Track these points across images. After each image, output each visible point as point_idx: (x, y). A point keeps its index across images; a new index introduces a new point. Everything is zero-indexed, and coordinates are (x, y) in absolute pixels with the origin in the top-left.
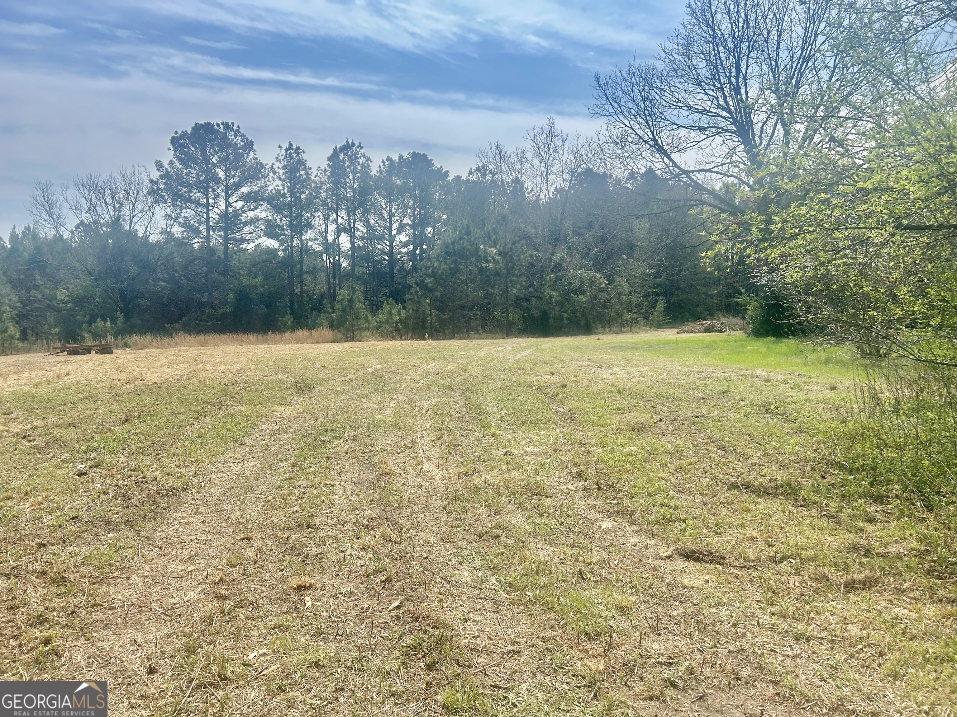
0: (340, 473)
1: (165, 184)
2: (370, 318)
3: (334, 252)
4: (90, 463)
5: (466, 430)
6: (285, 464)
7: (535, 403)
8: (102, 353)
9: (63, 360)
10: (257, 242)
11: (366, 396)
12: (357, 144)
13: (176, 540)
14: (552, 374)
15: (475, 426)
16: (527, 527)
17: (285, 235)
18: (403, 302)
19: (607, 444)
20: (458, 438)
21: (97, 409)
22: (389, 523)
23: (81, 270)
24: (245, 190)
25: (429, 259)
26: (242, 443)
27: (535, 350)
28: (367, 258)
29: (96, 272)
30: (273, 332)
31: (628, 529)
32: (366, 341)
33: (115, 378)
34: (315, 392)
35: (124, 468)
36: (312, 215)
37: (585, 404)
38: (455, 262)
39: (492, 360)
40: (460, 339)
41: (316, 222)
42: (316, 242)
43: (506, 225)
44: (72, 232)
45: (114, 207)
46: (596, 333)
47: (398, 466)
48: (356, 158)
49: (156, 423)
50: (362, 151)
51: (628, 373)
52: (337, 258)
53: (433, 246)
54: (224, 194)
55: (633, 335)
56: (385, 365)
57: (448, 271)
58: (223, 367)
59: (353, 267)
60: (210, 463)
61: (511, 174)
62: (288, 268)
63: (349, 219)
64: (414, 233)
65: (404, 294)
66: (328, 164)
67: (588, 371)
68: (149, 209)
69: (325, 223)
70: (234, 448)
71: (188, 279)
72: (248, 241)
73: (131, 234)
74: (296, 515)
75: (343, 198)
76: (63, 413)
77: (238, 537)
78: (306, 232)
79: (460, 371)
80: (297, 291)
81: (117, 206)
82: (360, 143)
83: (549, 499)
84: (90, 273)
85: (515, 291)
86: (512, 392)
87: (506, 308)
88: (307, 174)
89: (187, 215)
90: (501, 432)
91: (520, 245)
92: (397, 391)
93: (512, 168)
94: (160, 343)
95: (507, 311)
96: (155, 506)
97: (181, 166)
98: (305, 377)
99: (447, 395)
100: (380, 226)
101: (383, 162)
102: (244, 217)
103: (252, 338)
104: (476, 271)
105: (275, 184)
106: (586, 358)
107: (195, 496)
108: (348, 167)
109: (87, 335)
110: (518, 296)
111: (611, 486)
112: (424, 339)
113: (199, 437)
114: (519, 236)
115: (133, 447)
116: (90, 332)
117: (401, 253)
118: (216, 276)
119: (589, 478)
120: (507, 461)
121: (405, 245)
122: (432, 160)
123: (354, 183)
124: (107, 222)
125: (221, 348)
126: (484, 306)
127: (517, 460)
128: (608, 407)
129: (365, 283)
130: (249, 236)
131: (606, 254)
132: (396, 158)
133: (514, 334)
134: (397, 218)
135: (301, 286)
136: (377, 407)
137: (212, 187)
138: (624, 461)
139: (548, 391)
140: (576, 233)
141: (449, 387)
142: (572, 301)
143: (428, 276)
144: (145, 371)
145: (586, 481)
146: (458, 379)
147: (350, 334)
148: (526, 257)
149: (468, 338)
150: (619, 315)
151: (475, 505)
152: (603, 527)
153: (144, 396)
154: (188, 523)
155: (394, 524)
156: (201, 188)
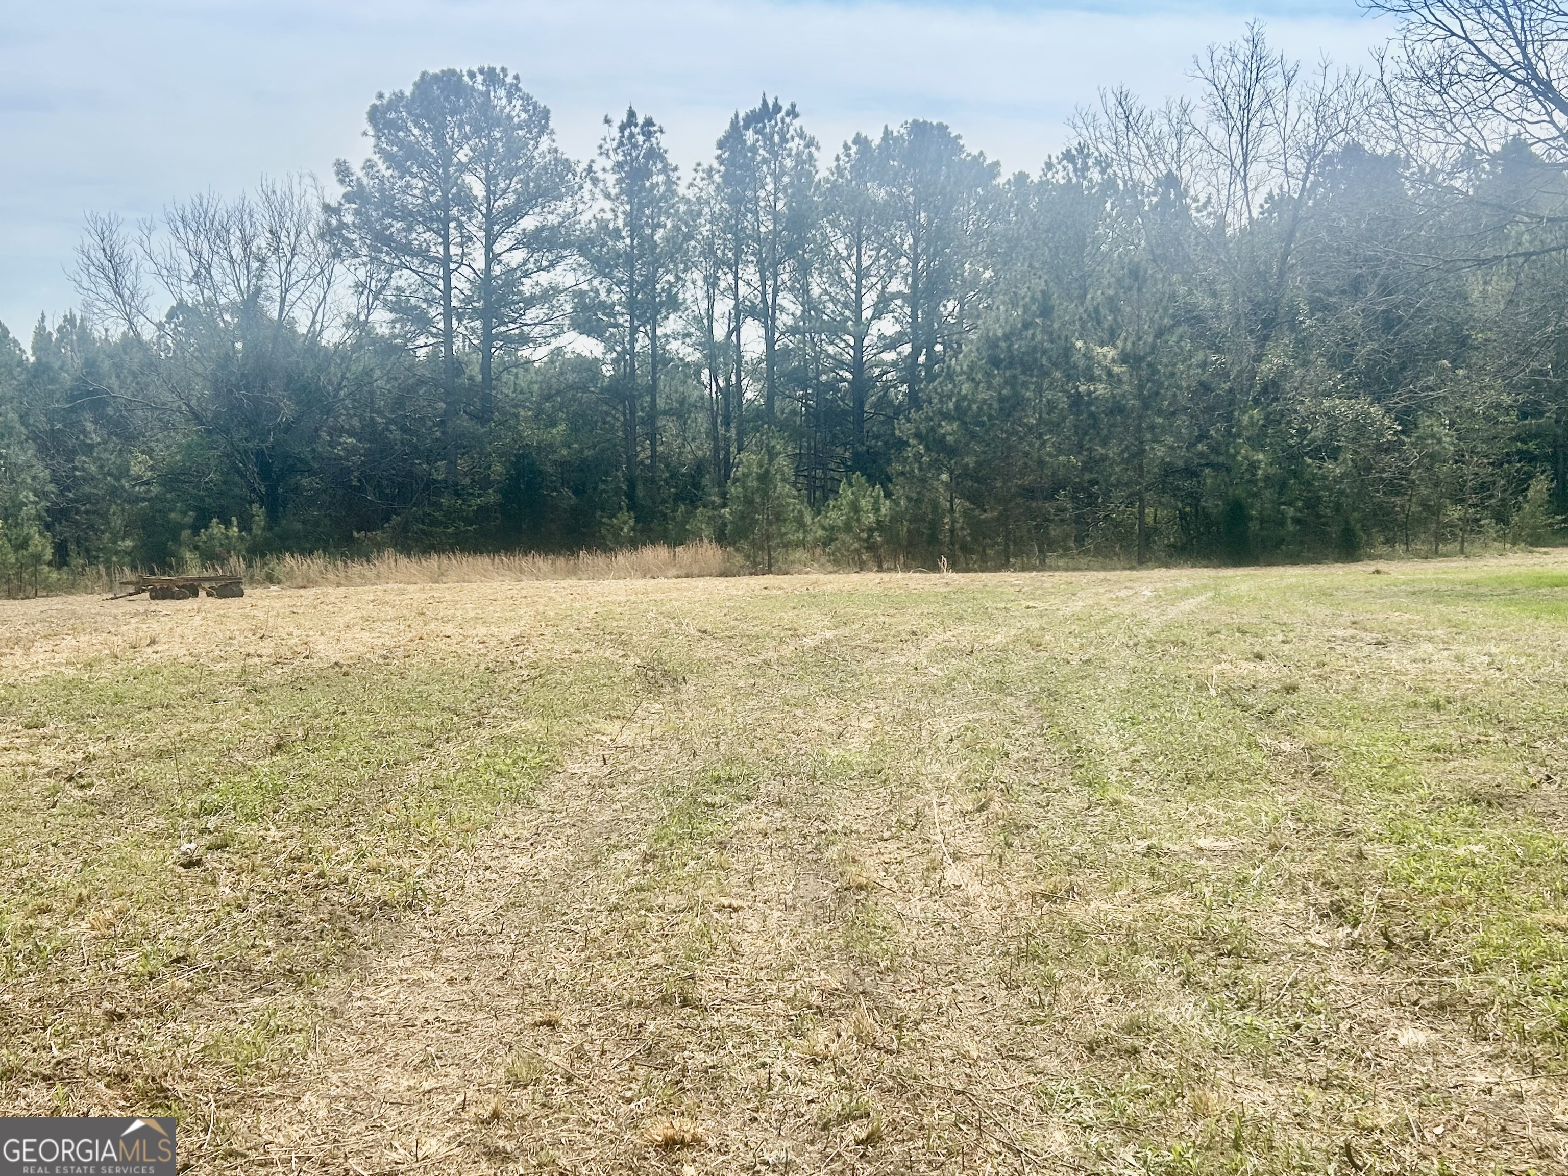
0: (751, 882)
1: (357, 213)
2: (808, 519)
3: (726, 365)
4: (207, 839)
5: (1045, 790)
6: (626, 854)
7: (1216, 730)
8: (221, 596)
9: (142, 610)
10: (555, 343)
11: (805, 702)
12: (786, 106)
13: (394, 1018)
14: (1259, 657)
15: (1067, 782)
16: (1207, 1032)
17: (616, 326)
18: (886, 480)
19: (1409, 837)
20: (1026, 811)
21: (218, 720)
22: (871, 1004)
23: (179, 410)
24: (529, 223)
25: (950, 376)
26: (530, 804)
27: (1213, 598)
28: (799, 378)
29: (210, 415)
30: (589, 550)
31: (1467, 1048)
32: (799, 572)
33: (252, 652)
34: (689, 690)
35: (277, 853)
36: (678, 278)
37: (1348, 734)
38: (1011, 382)
39: (1103, 622)
40: (1023, 569)
41: (688, 295)
42: (688, 340)
43: (1139, 290)
44: (160, 326)
45: (248, 268)
46: (1372, 558)
47: (886, 871)
48: (784, 140)
49: (343, 753)
50: (797, 123)
51: (1459, 659)
52: (734, 378)
53: (960, 346)
54: (482, 234)
55: (1469, 563)
56: (846, 631)
57: (996, 405)
58: (482, 631)
59: (770, 400)
60: (462, 847)
61: (1155, 164)
62: (622, 402)
63: (764, 285)
64: (914, 316)
65: (889, 462)
66: (718, 157)
67: (1352, 652)
68: (322, 271)
69: (709, 297)
70: (513, 815)
71: (404, 429)
72: (534, 341)
73: (284, 326)
74: (658, 974)
75: (749, 237)
76: (147, 728)
77: (528, 1020)
78: (666, 318)
79: (1026, 648)
80: (644, 455)
81: (255, 265)
82: (793, 106)
83: (1262, 966)
84: (197, 417)
85: (1160, 451)
86: (1157, 701)
87: (1138, 493)
88: (669, 182)
89: (402, 283)
90: (1134, 799)
91: (1174, 339)
92: (875, 693)
93: (1155, 149)
94: (342, 575)
95: (1141, 500)
96: (347, 941)
97: (388, 173)
98: (664, 657)
99: (994, 704)
100: (832, 299)
101: (846, 147)
102: (527, 287)
103: (542, 563)
104: (1063, 403)
105: (596, 207)
106: (1346, 620)
107: (431, 922)
108: (765, 161)
109: (188, 555)
110: (1169, 464)
111: (1423, 942)
112: (935, 568)
113: (435, 787)
114: (1173, 317)
115: (296, 808)
116: (196, 548)
117: (879, 364)
118: (465, 423)
119: (1363, 919)
120: (1152, 868)
121: (892, 344)
122: (959, 137)
123: (776, 200)
124: (233, 303)
125: (474, 586)
126: (1085, 490)
127: (1177, 868)
128: (1407, 743)
129: (796, 435)
130: (538, 329)
131: (1398, 356)
132: (876, 138)
133: (1157, 559)
134: (874, 280)
135: (654, 445)
136: (829, 728)
137: (457, 219)
138: (1453, 881)
139: (1250, 699)
140: (1317, 306)
141: (1001, 686)
142: (1307, 476)
143: (946, 416)
144: (314, 636)
145: (1355, 926)
146: (1020, 667)
147: (762, 556)
148: (1190, 367)
149: (1042, 567)
150: (1432, 510)
151: (1076, 972)
152: (1403, 1041)
153: (314, 694)
154: (419, 983)
155: (881, 1008)
156: (432, 220)
